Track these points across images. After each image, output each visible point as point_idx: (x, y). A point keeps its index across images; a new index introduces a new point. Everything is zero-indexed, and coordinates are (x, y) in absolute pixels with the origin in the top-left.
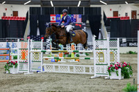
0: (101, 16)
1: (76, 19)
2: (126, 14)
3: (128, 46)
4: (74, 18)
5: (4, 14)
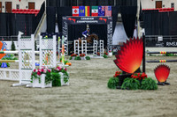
1: (104, 12)
2: (173, 4)
3: (165, 46)
4: (103, 10)
5: (18, 6)
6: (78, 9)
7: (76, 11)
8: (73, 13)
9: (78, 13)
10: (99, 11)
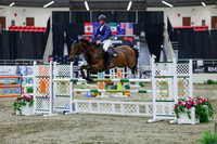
0: (163, 24)
1: (124, 30)
2: (203, 21)
3: (206, 71)
4: (122, 27)
5: (13, 22)
6: (91, 27)
7: (89, 29)
8: (86, 31)
9: (91, 31)
10: (118, 29)
